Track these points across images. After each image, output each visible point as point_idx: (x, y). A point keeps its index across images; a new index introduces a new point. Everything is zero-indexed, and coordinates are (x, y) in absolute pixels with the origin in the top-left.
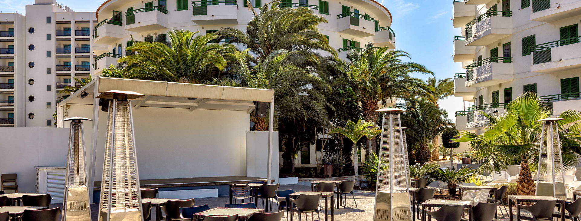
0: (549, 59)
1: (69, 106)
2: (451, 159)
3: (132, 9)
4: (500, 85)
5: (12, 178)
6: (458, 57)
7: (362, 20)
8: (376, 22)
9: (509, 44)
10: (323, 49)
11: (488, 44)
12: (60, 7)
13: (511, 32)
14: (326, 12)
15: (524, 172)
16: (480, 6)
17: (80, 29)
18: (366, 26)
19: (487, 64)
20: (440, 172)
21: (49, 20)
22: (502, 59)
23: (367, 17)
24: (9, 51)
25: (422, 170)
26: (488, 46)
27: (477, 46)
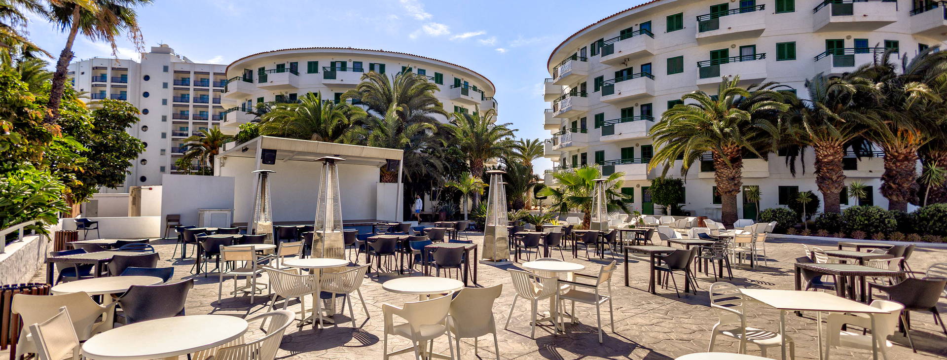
0: (613, 133)
1: (225, 158)
2: (541, 209)
3: (263, 69)
4: (578, 150)
5: (175, 218)
6: (547, 126)
7: (471, 91)
8: (482, 92)
9: (585, 118)
10: (439, 112)
11: (570, 117)
12: (178, 56)
13: (586, 109)
14: (441, 83)
15: (587, 216)
16: (565, 87)
17: (200, 80)
18: (474, 96)
19: (569, 133)
20: (530, 217)
21: (166, 69)
22: (580, 130)
23: (475, 88)
24: (121, 97)
25: (516, 214)
26: (570, 119)
27: (562, 118)
